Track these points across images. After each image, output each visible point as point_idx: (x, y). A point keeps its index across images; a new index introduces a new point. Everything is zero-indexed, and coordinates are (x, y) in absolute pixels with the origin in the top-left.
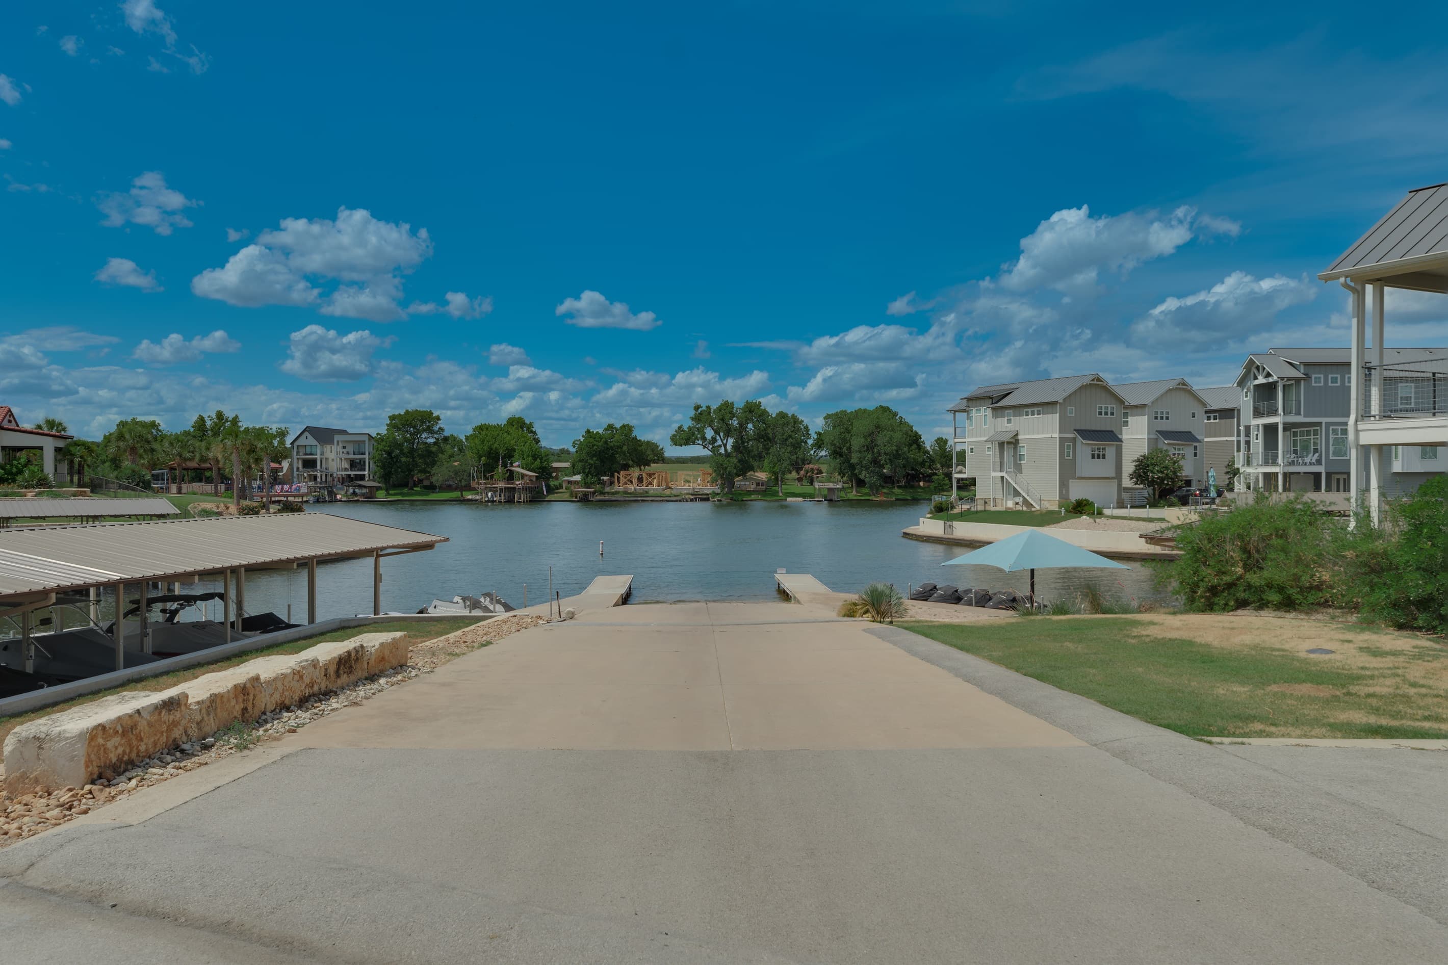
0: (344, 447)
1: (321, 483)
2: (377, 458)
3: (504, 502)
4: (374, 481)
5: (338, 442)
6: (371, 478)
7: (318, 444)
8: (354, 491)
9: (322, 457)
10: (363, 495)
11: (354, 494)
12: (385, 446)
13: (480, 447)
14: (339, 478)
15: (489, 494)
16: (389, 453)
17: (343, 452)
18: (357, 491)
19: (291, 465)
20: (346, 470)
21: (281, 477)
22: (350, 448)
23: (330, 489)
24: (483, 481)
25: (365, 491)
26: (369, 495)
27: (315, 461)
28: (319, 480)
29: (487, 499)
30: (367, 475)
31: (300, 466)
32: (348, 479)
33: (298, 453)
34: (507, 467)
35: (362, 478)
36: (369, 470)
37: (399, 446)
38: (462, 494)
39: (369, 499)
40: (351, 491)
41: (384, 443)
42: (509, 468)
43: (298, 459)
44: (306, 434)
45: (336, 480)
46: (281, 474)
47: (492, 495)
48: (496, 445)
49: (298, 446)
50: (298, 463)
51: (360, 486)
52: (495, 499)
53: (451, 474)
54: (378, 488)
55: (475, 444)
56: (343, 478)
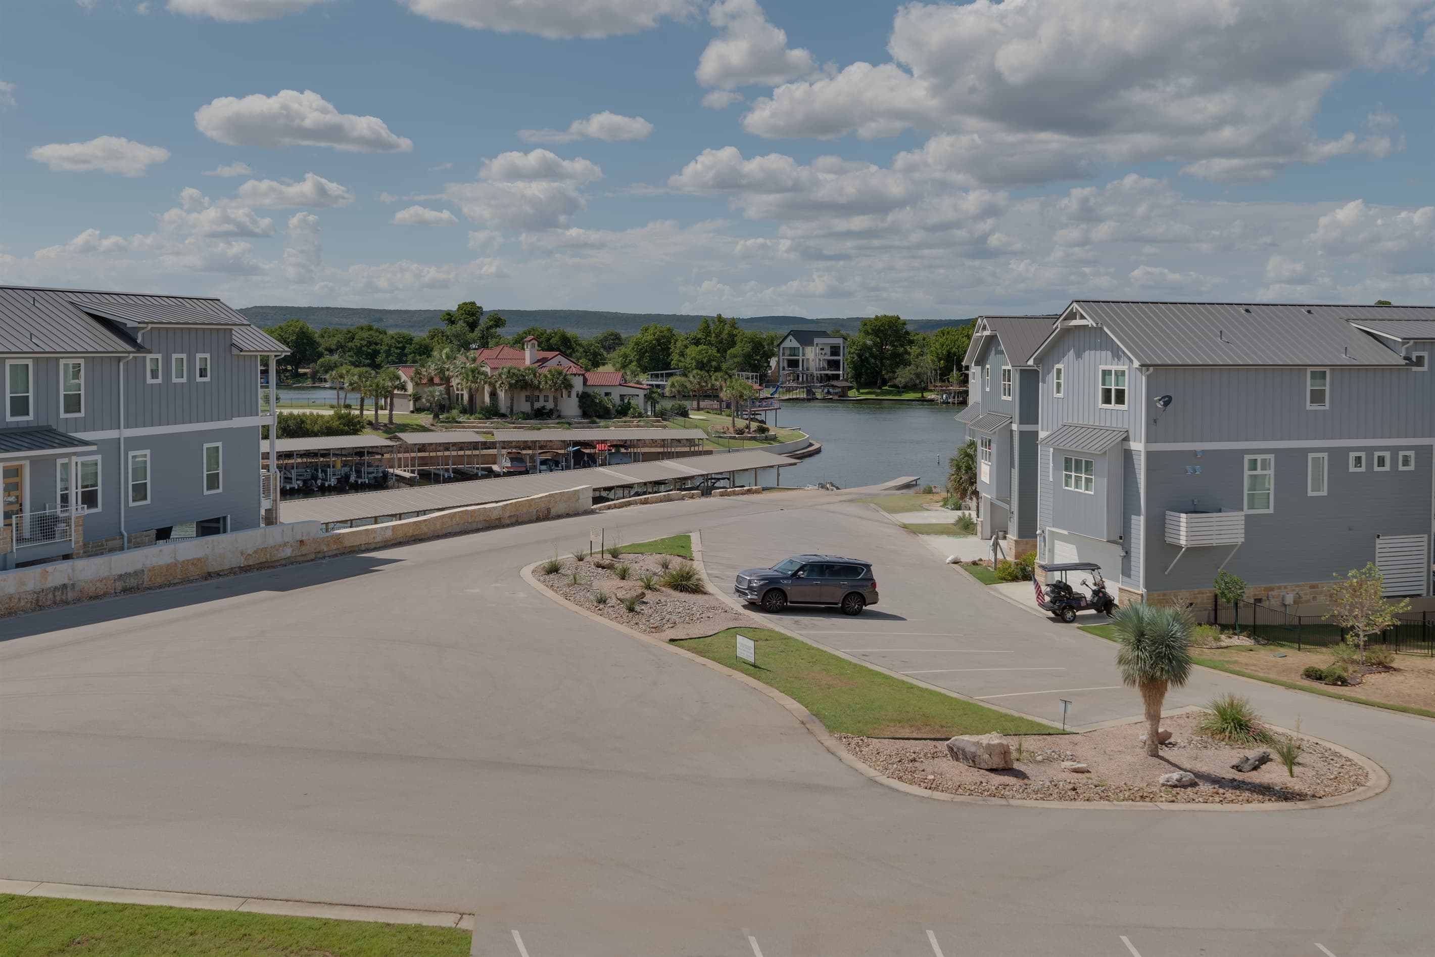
0: (822, 349)
1: (803, 382)
2: (849, 361)
3: (958, 403)
4: (846, 380)
5: (817, 344)
6: (845, 377)
7: (799, 346)
8: (828, 391)
9: (803, 357)
10: (836, 394)
11: (829, 393)
12: (856, 350)
13: (939, 351)
14: (817, 377)
15: (944, 396)
16: (860, 356)
17: (821, 354)
18: (831, 390)
19: (778, 363)
20: (824, 369)
21: (770, 374)
22: (828, 350)
23: (809, 388)
24: (939, 384)
25: (837, 390)
26: (841, 394)
27: (798, 361)
28: (801, 379)
29: (942, 401)
30: (841, 375)
31: (786, 365)
32: (826, 378)
33: (784, 354)
34: (962, 371)
35: (837, 377)
36: (843, 370)
37: (869, 348)
38: (922, 395)
39: (842, 395)
40: (826, 390)
41: (855, 347)
42: (963, 372)
43: (783, 359)
44: (791, 337)
45: (815, 378)
46: (769, 372)
47: (947, 397)
48: (954, 349)
49: (783, 348)
50: (783, 362)
51: (834, 387)
52: (949, 401)
53: (911, 376)
54: (850, 388)
55: (936, 349)
56: (821, 377)
